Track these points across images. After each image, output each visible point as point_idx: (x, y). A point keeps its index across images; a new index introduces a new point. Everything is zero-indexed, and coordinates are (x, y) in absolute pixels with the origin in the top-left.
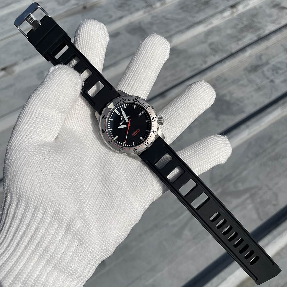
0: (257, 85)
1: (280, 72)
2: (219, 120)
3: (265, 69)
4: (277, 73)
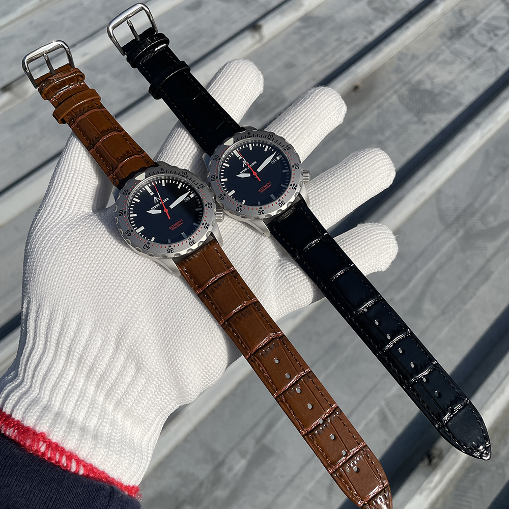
0: (469, 58)
1: (501, 33)
2: (424, 123)
3: (474, 31)
4: (496, 35)
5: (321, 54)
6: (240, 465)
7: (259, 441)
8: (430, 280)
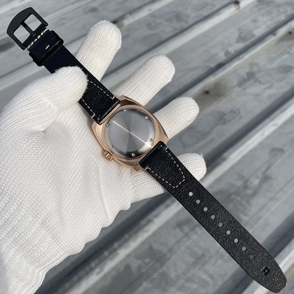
5: (270, 17)
6: (256, 182)
7: (264, 173)
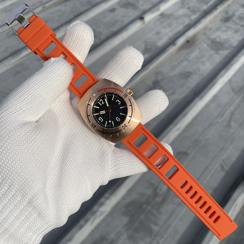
5: (171, 29)
8: (232, 114)
